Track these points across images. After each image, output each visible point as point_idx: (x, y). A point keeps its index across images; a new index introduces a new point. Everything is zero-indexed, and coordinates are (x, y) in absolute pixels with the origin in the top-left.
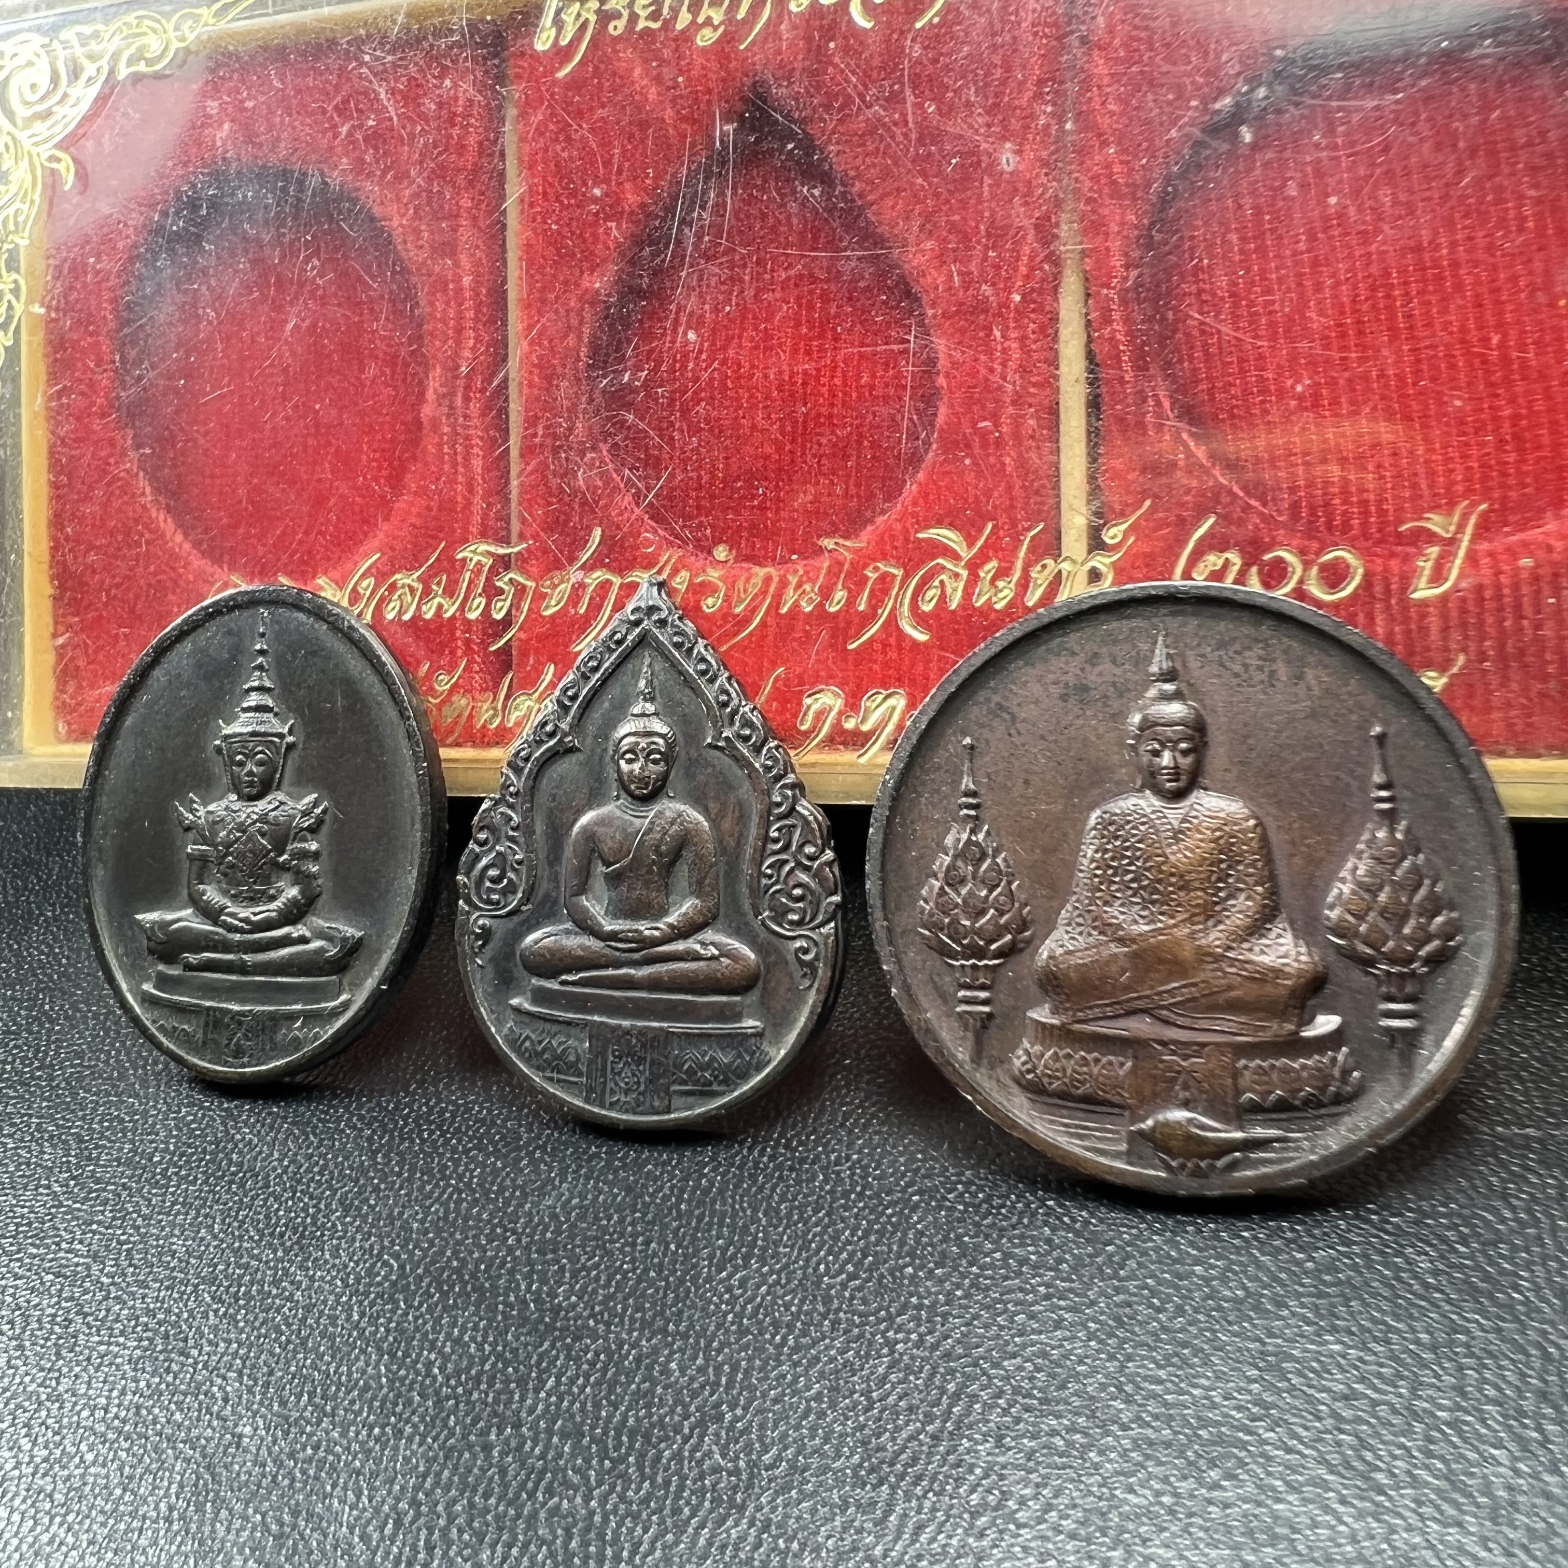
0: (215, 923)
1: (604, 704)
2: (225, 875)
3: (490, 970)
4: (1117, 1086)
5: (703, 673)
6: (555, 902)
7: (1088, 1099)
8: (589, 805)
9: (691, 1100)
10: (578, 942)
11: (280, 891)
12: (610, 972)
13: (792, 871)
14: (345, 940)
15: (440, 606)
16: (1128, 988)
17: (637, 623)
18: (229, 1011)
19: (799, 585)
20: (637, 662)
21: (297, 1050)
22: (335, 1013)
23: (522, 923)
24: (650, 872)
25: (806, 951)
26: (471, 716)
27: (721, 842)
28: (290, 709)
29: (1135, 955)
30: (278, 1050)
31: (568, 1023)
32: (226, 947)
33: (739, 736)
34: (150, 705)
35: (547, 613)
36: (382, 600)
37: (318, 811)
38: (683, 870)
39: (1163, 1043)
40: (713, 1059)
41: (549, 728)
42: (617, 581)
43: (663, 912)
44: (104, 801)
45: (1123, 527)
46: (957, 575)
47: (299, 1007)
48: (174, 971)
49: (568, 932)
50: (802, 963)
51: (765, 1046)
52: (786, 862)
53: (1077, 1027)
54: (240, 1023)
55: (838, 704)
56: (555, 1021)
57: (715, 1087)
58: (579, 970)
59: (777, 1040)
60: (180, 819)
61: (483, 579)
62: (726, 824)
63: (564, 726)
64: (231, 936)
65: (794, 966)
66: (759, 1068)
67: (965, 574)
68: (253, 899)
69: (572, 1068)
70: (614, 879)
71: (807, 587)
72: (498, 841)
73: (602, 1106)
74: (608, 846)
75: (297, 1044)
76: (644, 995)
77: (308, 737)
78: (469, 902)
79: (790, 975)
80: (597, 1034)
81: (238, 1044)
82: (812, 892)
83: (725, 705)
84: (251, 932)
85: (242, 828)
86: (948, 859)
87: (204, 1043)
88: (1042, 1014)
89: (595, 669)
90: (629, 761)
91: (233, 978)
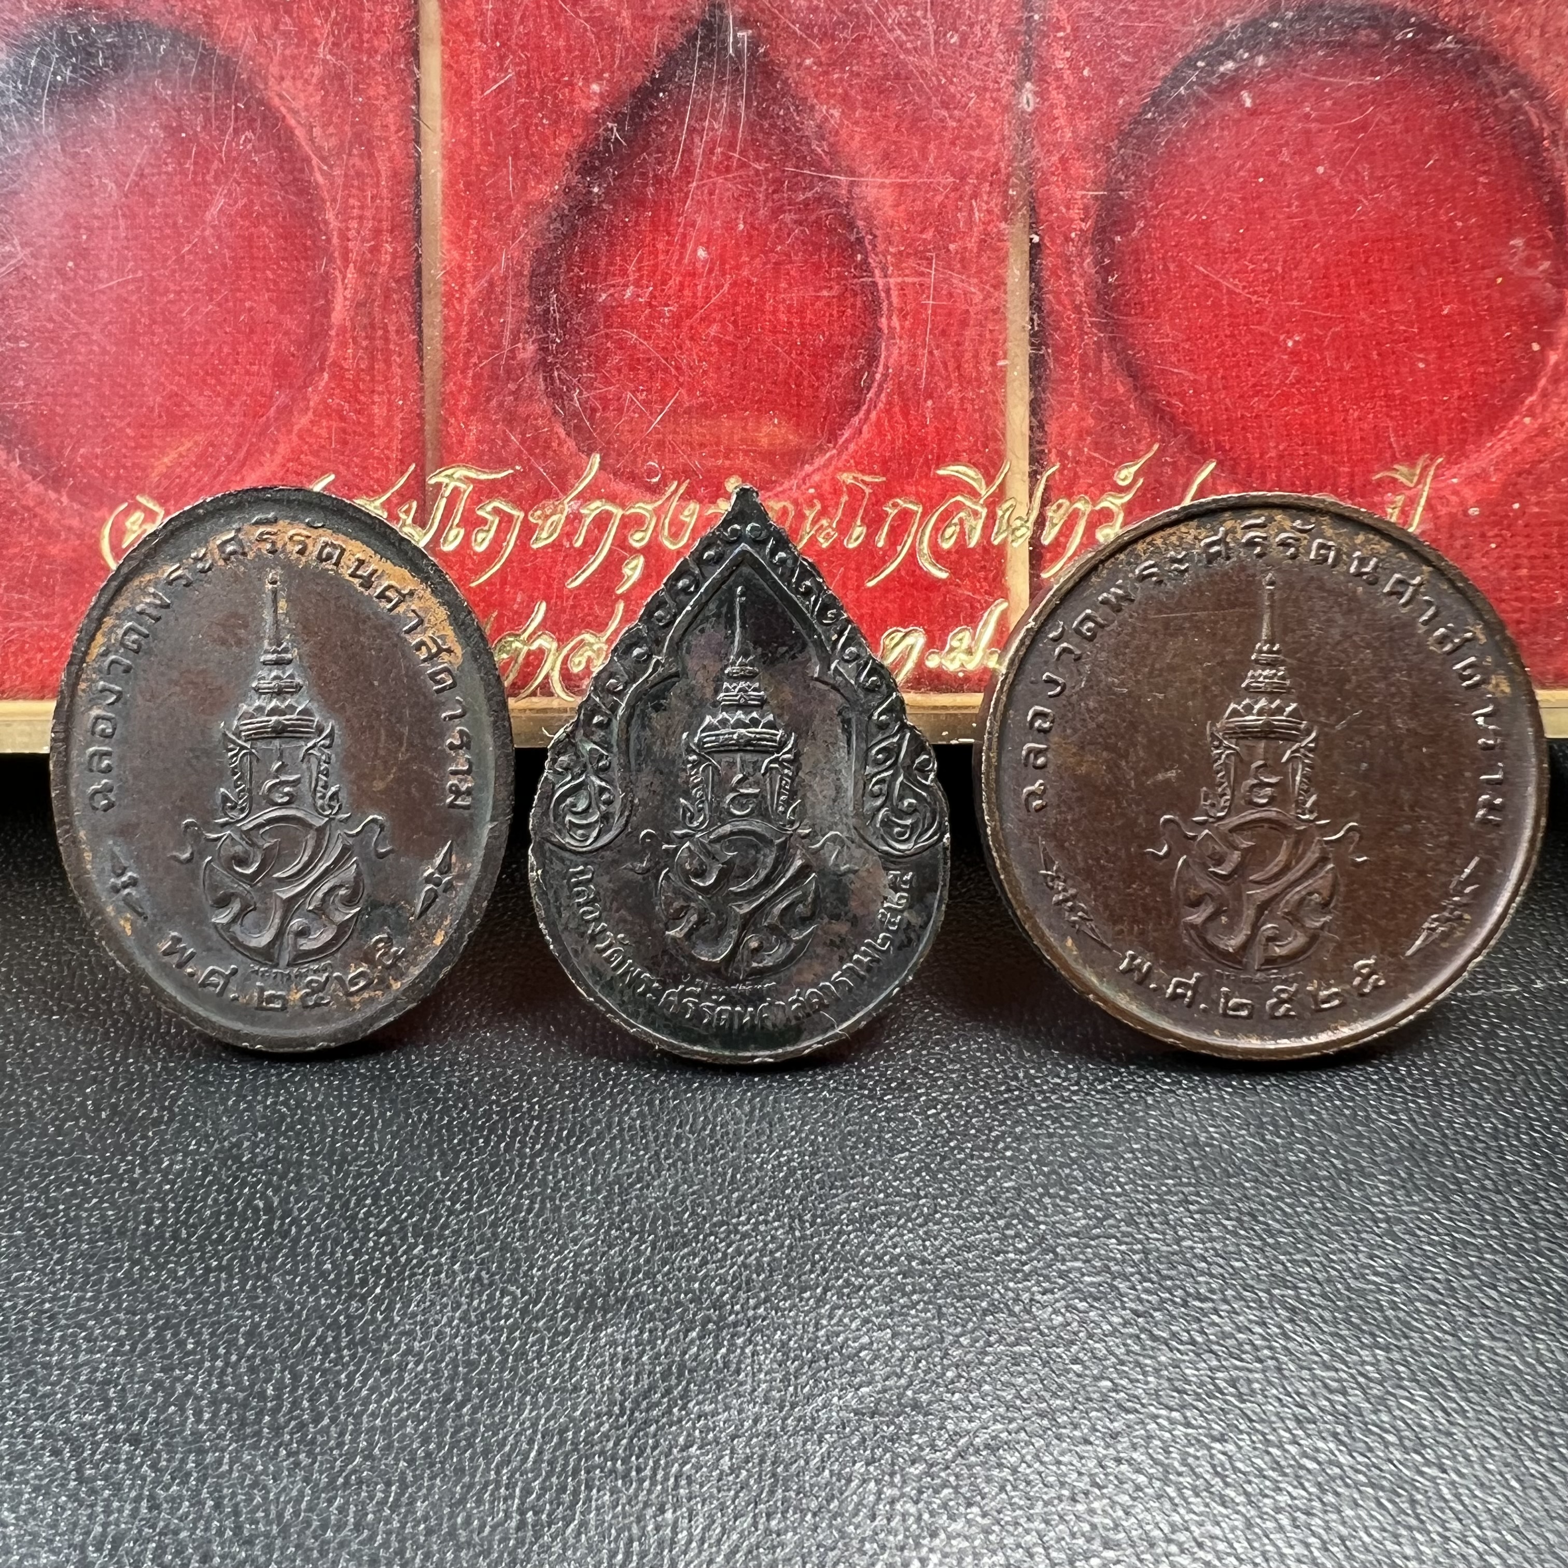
19: (816, 521)
35: (537, 546)
42: (618, 512)
45: (1133, 469)
46: (976, 513)
61: (461, 507)
67: (983, 512)
71: (825, 522)
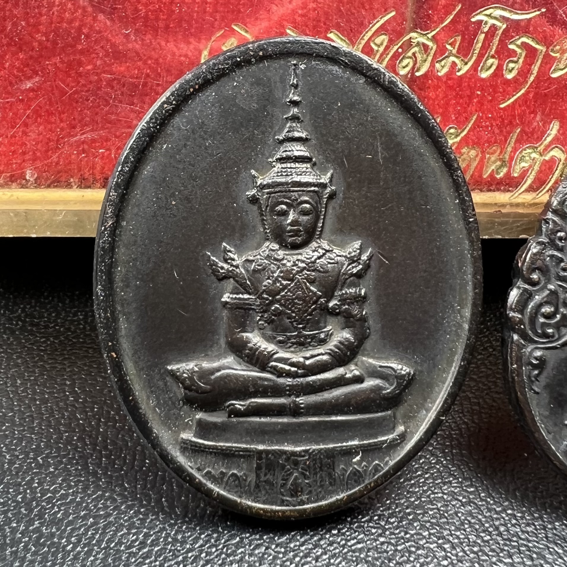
0: (263, 368)
2: (270, 322)
3: (545, 396)
14: (400, 377)
28: (328, 160)
32: (277, 391)
34: (171, 154)
37: (365, 257)
44: (121, 252)
47: (356, 443)
48: (217, 418)
54: (296, 463)
60: (215, 270)
64: (281, 380)
68: (303, 344)
75: (357, 476)
77: (349, 186)
78: (524, 335)
81: (294, 483)
84: (304, 376)
85: (288, 275)
91: (284, 420)
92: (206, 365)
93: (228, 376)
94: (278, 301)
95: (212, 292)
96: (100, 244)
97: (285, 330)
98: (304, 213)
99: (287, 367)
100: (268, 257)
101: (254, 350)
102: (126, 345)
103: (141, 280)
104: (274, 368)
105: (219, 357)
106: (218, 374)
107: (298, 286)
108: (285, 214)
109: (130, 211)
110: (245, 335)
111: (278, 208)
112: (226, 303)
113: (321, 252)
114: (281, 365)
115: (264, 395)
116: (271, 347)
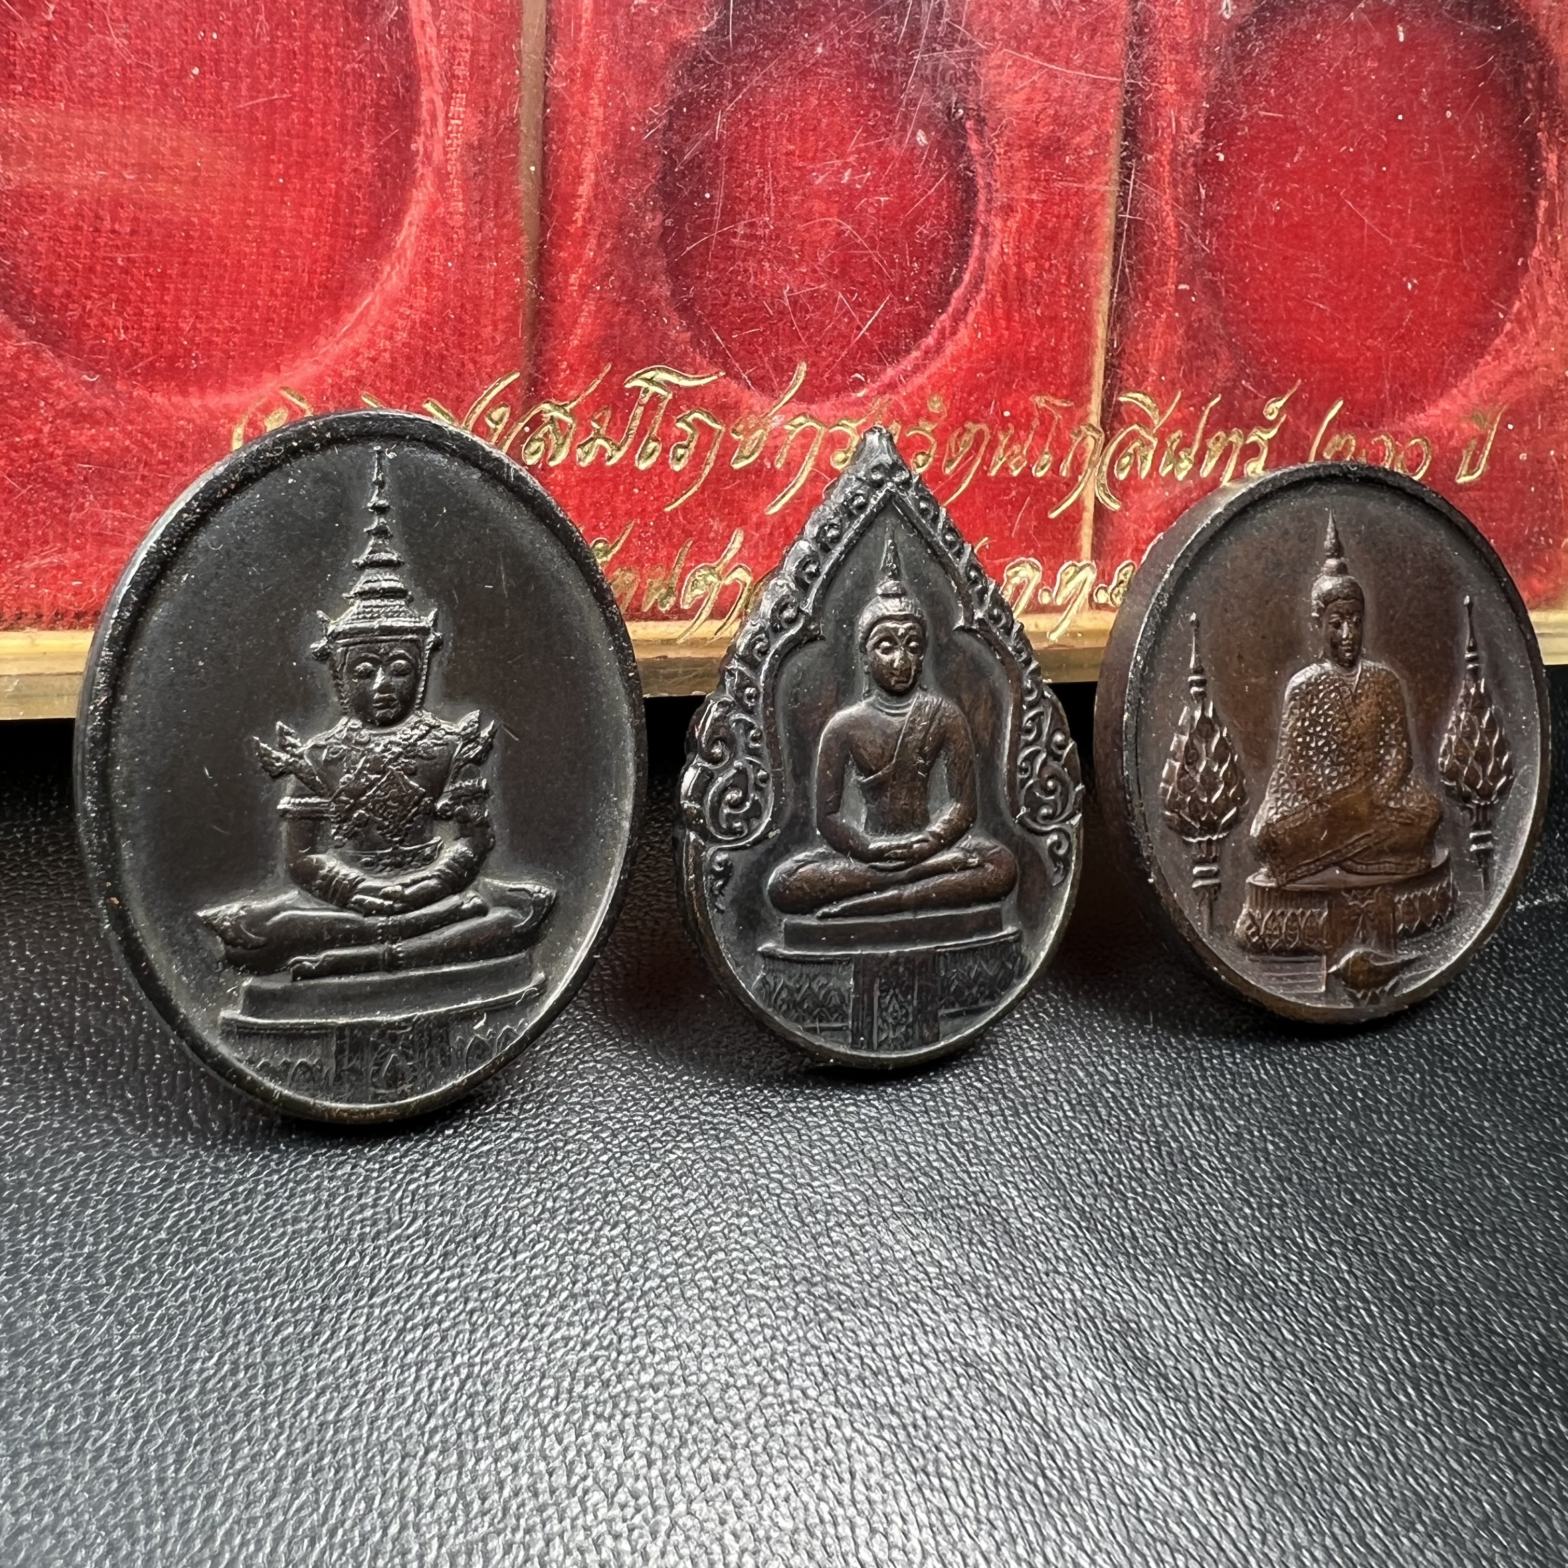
0: (343, 906)
1: (847, 582)
2: (351, 835)
3: (732, 914)
4: (1317, 934)
5: (951, 545)
6: (806, 823)
7: (1298, 951)
8: (838, 705)
9: (957, 1021)
10: (836, 867)
11: (437, 850)
12: (875, 896)
13: (1044, 763)
14: (538, 903)
15: (602, 450)
16: (1327, 844)
17: (879, 485)
18: (378, 1025)
19: (1008, 446)
20: (879, 531)
21: (482, 1058)
22: (531, 1000)
23: (769, 852)
24: (915, 777)
25: (1058, 844)
26: (638, 596)
27: (975, 736)
28: (430, 593)
29: (1331, 814)
30: (450, 1064)
31: (831, 962)
32: (364, 936)
33: (992, 617)
34: (194, 589)
35: (737, 466)
36: (522, 437)
37: (485, 733)
38: (942, 769)
39: (1348, 891)
40: (978, 974)
41: (787, 614)
42: (822, 431)
43: (926, 820)
44: (121, 743)
45: (1280, 404)
46: (1149, 443)
47: (478, 1001)
48: (275, 983)
49: (824, 857)
50: (1055, 858)
51: (1024, 950)
52: (1036, 753)
53: (1289, 887)
54: (394, 1039)
55: (1037, 577)
56: (815, 961)
57: (981, 1004)
58: (840, 899)
59: (1035, 942)
60: (267, 763)
61: (659, 417)
62: (980, 717)
63: (808, 608)
64: (369, 921)
65: (1048, 863)
66: (1021, 975)
67: (1155, 443)
68: (399, 865)
69: (838, 1011)
70: (873, 791)
71: (1016, 448)
72: (734, 757)
73: (870, 1048)
74: (870, 751)
75: (481, 1049)
76: (908, 916)
77: (460, 631)
78: (703, 833)
79: (1044, 873)
80: (863, 967)
81: (393, 1068)
82: (1063, 783)
83: (975, 582)
84: (403, 911)
85: (377, 766)
86: (1185, 739)
87: (338, 1078)
88: (1260, 878)
89: (836, 540)
90: (886, 651)
91: (375, 978)
92: (257, 905)
93: (291, 919)
94: (363, 804)
95: (264, 796)
96: (86, 732)
97: (375, 846)
98: (399, 673)
99: (379, 901)
100: (347, 740)
101: (329, 878)
102: (132, 885)
103: (153, 783)
104: (360, 903)
105: (276, 893)
106: (277, 918)
107: (392, 781)
108: (369, 675)
109: (133, 678)
110: (314, 857)
111: (360, 667)
112: (285, 811)
113: (424, 728)
114: (369, 899)
115: (345, 944)
116: (354, 873)
